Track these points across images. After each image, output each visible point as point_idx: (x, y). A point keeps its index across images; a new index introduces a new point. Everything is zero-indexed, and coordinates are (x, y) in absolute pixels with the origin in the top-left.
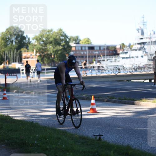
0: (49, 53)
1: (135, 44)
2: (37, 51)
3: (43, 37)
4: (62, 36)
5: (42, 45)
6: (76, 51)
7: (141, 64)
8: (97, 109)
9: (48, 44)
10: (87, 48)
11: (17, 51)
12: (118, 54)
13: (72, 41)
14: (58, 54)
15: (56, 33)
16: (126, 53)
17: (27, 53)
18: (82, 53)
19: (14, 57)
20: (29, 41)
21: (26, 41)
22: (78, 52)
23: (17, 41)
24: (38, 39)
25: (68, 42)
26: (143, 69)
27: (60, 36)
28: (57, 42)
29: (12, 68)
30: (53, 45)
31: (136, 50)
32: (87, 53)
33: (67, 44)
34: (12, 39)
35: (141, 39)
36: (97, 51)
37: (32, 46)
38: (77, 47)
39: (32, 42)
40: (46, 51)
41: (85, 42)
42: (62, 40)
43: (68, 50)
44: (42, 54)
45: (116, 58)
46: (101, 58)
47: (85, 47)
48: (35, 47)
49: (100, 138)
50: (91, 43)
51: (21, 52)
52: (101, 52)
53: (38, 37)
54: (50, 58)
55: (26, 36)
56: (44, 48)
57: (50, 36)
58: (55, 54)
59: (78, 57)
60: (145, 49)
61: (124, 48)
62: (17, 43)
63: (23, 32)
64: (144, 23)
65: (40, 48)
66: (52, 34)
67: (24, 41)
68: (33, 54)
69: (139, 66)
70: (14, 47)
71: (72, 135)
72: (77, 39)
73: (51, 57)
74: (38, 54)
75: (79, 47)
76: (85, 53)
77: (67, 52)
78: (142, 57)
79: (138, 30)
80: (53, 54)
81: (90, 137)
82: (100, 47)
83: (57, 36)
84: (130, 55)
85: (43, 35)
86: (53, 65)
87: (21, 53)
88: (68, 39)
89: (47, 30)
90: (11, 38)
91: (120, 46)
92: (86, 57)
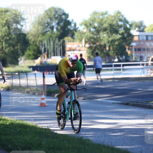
0: (102, 43)
2: (87, 40)
3: (94, 21)
4: (121, 20)
5: (93, 33)
6: (139, 41)
9: (101, 32)
11: (59, 41)
13: (134, 28)
14: (114, 45)
15: (112, 17)
17: (72, 43)
19: (55, 49)
20: (75, 28)
21: (72, 27)
22: (142, 43)
23: (59, 28)
24: (88, 24)
25: (129, 30)
27: (117, 21)
28: (114, 28)
29: (52, 64)
30: (108, 33)
33: (128, 31)
34: (52, 25)
37: (79, 35)
38: (141, 36)
39: (79, 29)
40: (98, 41)
42: (121, 26)
43: (128, 40)
44: (93, 45)
48: (83, 35)
51: (64, 41)
53: (88, 22)
54: (103, 50)
55: (71, 21)
56: (95, 36)
57: (104, 21)
58: (111, 46)
59: (142, 50)
62: (59, 30)
63: (67, 16)
65: (90, 37)
66: (107, 18)
67: (69, 27)
68: (81, 45)
70: (55, 36)
72: (140, 25)
73: (105, 49)
74: (87, 45)
75: (143, 35)
77: (127, 43)
80: (108, 45)
83: (113, 21)
85: (95, 19)
86: (107, 60)
87: (65, 44)
88: (129, 24)
89: (100, 13)
90: (51, 23)
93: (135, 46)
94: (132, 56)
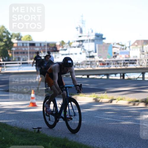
1: (73, 41)
4: (4, 32)
6: (17, 47)
7: (79, 60)
8: (37, 103)
10: (28, 45)
12: (58, 51)
13: (14, 37)
16: (65, 50)
18: (24, 49)
22: (19, 48)
26: (81, 65)
27: (2, 33)
31: (75, 47)
32: (28, 49)
33: (9, 40)
35: (80, 36)
36: (38, 47)
38: (19, 43)
41: (27, 39)
42: (4, 36)
43: (10, 46)
45: (56, 55)
46: (42, 54)
47: (26, 43)
49: (39, 131)
50: (32, 40)
52: (42, 48)
59: (19, 53)
60: (83, 46)
61: (64, 45)
64: (83, 22)
69: (77, 63)
71: (12, 127)
72: (18, 36)
75: (21, 43)
76: (26, 49)
77: (9, 48)
78: (81, 53)
79: (77, 28)
81: (30, 129)
82: (41, 44)
84: (69, 52)
88: (11, 35)
91: (60, 43)
92: (27, 53)
93: (14, 51)
94: (12, 57)
